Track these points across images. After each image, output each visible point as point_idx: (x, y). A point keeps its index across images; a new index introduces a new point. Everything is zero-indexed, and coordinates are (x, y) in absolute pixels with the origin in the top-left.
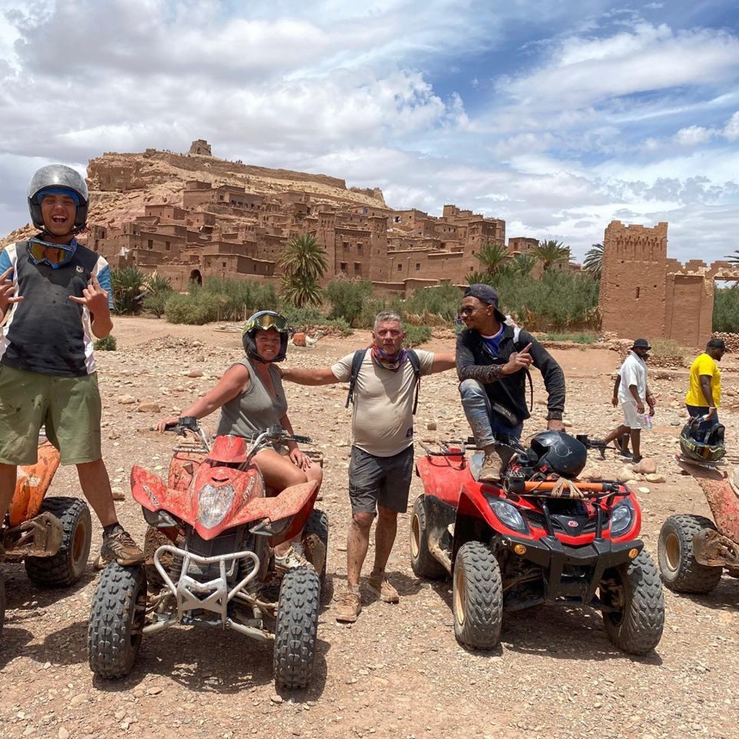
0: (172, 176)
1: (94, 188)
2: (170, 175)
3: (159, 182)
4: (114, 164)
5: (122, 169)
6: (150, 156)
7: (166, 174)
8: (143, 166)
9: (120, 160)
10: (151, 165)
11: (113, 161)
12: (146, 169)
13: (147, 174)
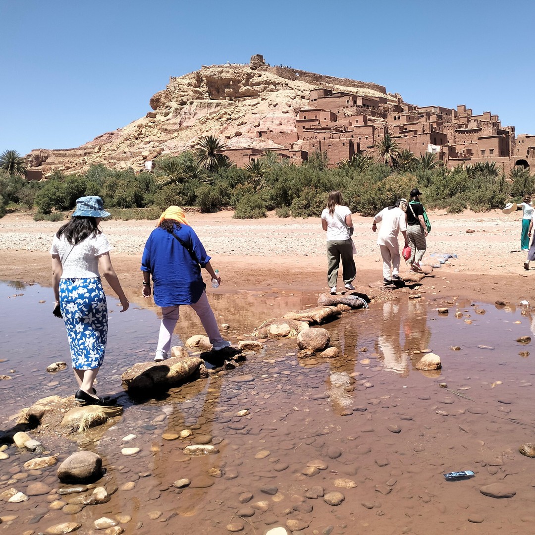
0: (284, 85)
1: (205, 97)
2: (282, 85)
3: (272, 91)
4: (223, 75)
5: (231, 80)
6: (256, 68)
7: (278, 84)
8: (253, 77)
9: (229, 72)
10: (260, 76)
11: (222, 72)
12: (256, 80)
13: (259, 84)
